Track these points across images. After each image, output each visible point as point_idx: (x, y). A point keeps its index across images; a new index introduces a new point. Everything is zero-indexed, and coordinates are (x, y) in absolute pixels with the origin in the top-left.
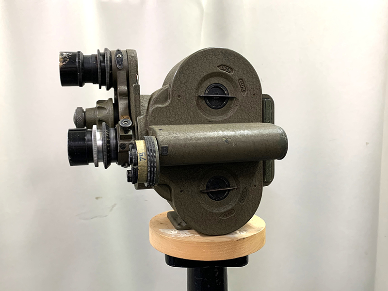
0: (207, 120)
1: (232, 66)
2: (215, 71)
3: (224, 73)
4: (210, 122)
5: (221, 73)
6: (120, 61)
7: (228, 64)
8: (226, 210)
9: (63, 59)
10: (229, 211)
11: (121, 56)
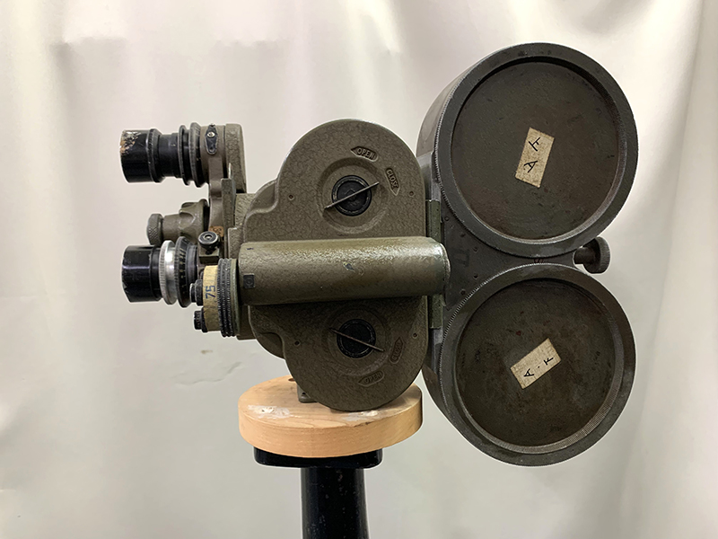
0: (336, 232)
1: (376, 149)
2: (349, 156)
3: (361, 160)
4: (342, 236)
5: (358, 159)
6: (211, 142)
7: (368, 146)
8: (369, 372)
9: (127, 141)
10: (374, 373)
11: (214, 134)
